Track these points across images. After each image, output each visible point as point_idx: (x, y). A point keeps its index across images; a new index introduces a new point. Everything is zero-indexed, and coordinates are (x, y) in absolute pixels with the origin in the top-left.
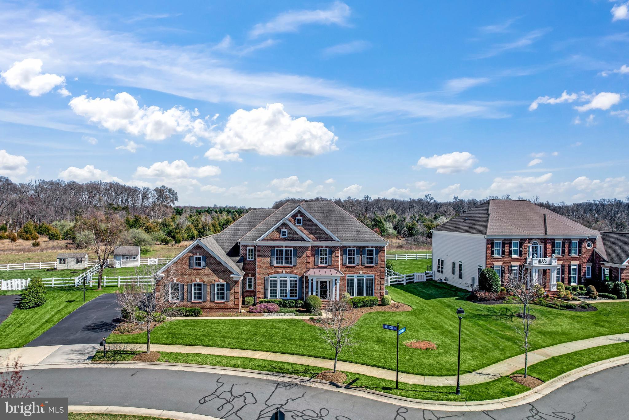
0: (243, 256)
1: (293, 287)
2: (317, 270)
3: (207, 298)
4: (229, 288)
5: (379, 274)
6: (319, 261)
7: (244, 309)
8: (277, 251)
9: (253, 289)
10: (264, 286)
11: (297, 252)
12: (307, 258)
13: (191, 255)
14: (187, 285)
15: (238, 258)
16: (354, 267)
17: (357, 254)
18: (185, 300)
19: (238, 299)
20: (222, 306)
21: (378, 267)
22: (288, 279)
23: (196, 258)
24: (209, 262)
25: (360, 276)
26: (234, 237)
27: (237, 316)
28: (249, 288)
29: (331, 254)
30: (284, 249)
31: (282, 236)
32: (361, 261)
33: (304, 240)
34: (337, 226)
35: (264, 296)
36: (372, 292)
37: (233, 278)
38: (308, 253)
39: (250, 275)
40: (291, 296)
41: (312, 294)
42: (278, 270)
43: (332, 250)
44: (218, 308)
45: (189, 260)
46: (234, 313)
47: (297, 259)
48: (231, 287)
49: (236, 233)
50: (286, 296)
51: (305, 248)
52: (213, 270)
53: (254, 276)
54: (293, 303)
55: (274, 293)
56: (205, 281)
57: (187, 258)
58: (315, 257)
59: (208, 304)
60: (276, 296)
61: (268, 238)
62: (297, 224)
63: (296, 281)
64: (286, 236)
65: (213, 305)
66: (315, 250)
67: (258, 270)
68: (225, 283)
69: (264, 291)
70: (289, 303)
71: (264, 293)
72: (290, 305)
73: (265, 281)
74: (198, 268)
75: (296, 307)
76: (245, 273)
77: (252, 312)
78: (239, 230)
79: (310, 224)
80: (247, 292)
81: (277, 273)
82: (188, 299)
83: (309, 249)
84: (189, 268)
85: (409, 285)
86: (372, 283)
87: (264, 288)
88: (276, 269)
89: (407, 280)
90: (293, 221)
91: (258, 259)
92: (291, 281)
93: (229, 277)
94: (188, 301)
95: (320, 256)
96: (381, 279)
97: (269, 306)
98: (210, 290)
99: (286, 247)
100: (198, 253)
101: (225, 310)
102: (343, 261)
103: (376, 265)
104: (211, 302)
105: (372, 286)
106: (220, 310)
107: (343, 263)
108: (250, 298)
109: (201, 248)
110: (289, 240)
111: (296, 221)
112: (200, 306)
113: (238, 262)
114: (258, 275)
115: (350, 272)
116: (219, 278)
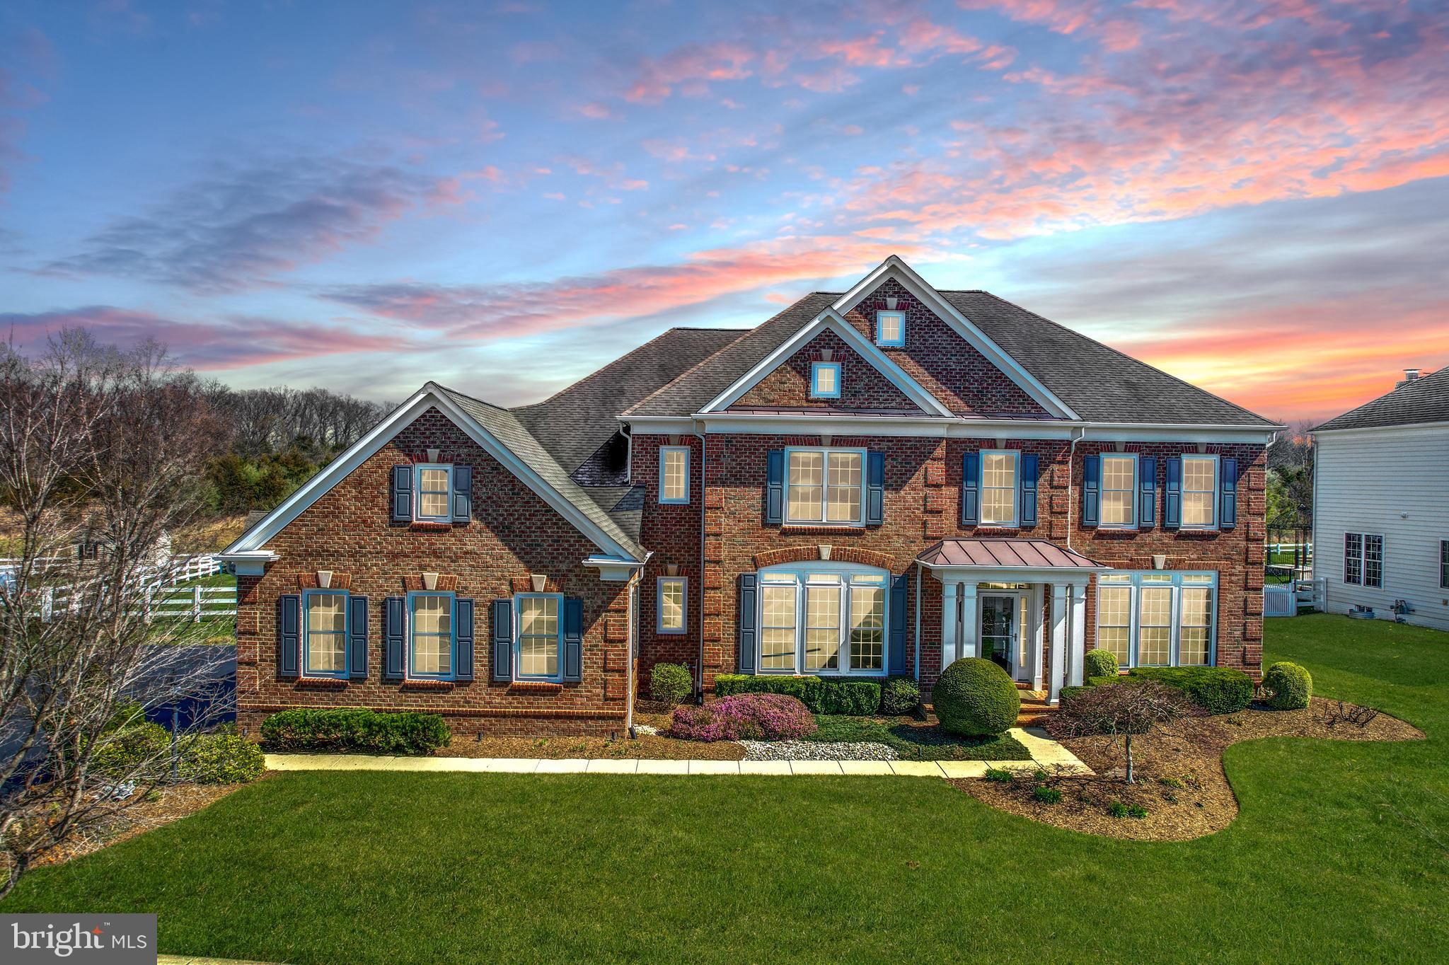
0: (640, 486)
1: (867, 622)
2: (973, 546)
3: (476, 665)
4: (581, 619)
5: (1239, 568)
7: (644, 717)
8: (795, 458)
9: (683, 630)
10: (738, 616)
11: (882, 467)
12: (929, 491)
13: (400, 458)
14: (383, 604)
15: (620, 492)
16: (1132, 536)
17: (1142, 481)
18: (374, 675)
19: (622, 672)
20: (544, 705)
22: (843, 587)
24: (483, 492)
25: (1158, 578)
27: (618, 755)
28: (667, 624)
30: (826, 451)
31: (815, 394)
35: (737, 660)
36: (1207, 646)
37: (596, 570)
38: (936, 470)
39: (672, 568)
40: (855, 664)
42: (800, 544)
43: (1039, 458)
44: (526, 716)
45: (392, 484)
46: (601, 742)
47: (885, 493)
48: (589, 616)
50: (833, 663)
51: (919, 450)
52: (503, 531)
53: (691, 570)
54: (870, 693)
56: (464, 583)
57: (381, 475)
58: (961, 490)
59: (482, 697)
60: (789, 663)
61: (754, 402)
63: (880, 594)
64: (836, 394)
65: (499, 701)
66: (962, 458)
67: (708, 544)
68: (560, 596)
69: (737, 638)
70: (852, 694)
71: (737, 646)
72: (856, 701)
73: (738, 593)
74: (431, 520)
75: (882, 711)
76: (649, 555)
77: (688, 737)
79: (942, 339)
80: (659, 642)
81: (796, 557)
82: (384, 668)
83: (940, 452)
84: (394, 523)
86: (1208, 607)
87: (737, 624)
88: (790, 539)
90: (863, 326)
91: (712, 495)
92: (857, 594)
93: (581, 566)
94: (385, 681)
96: (1246, 588)
97: (768, 704)
98: (491, 627)
99: (837, 440)
100: (433, 453)
101: (558, 723)
102: (1081, 510)
103: (1228, 530)
104: (492, 683)
105: (1208, 619)
106: (539, 723)
107: (1081, 518)
108: (673, 668)
109: (448, 425)
110: (847, 410)
111: (879, 328)
112: (441, 703)
113: (619, 507)
114: (710, 567)
115: (1112, 555)
116: (531, 568)
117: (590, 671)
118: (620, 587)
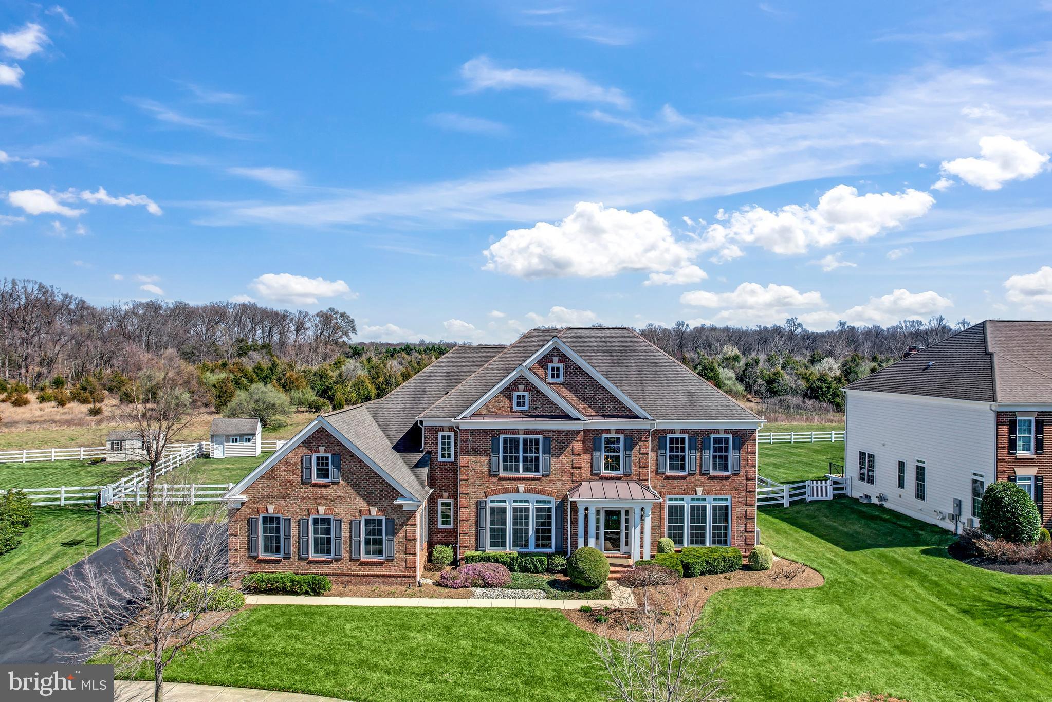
0: (429, 453)
1: (543, 524)
2: (597, 485)
3: (344, 551)
4: (394, 529)
5: (742, 494)
6: (603, 462)
7: (429, 574)
8: (505, 441)
9: (451, 526)
10: (477, 521)
11: (550, 445)
12: (575, 458)
13: (306, 451)
14: (299, 522)
15: (417, 457)
16: (684, 478)
17: (690, 449)
18: (294, 556)
19: (414, 554)
20: (377, 571)
21: (741, 480)
22: (531, 506)
23: (318, 458)
24: (346, 468)
25: (698, 500)
26: (413, 408)
27: (411, 596)
28: (443, 523)
29: (629, 447)
30: (521, 437)
31: (515, 408)
32: (701, 464)
33: (568, 417)
34: (642, 383)
35: (477, 544)
36: (726, 535)
37: (401, 506)
38: (578, 446)
39: (445, 495)
40: (537, 546)
41: (586, 544)
42: (508, 485)
43: (633, 439)
44: (368, 576)
45: (302, 463)
46: (404, 588)
47: (552, 459)
48: (398, 527)
49: (419, 399)
50: (526, 545)
51: (569, 436)
52: (355, 486)
53: (455, 496)
54: (542, 562)
55: (498, 537)
56: (338, 512)
57: (297, 460)
58: (592, 456)
59: (346, 566)
60: (504, 545)
61: (484, 413)
62: (550, 380)
63: (549, 510)
64: (526, 408)
65: (356, 569)
66: (592, 439)
67: (462, 484)
68: (384, 518)
69: (477, 532)
70: (533, 563)
71: (477, 536)
72: (535, 566)
73: (477, 509)
74: (321, 481)
75: (549, 571)
76: (431, 491)
77: (446, 586)
78: (424, 391)
79: (581, 378)
80: (439, 533)
81: (506, 491)
82: (299, 552)
83: (580, 437)
84: (303, 483)
85: (796, 508)
86: (726, 514)
87: (477, 525)
88: (503, 482)
89: (791, 496)
90: (541, 372)
91: (463, 460)
92: (538, 510)
93: (392, 503)
94: (300, 558)
95: (603, 454)
96: (746, 505)
97: (487, 569)
98: (351, 532)
99: (527, 432)
100: (322, 449)
101: (383, 579)
102: (657, 464)
103: (736, 474)
104: (351, 560)
105: (726, 520)
106: (374, 579)
107: (657, 468)
108: (444, 548)
109: (329, 435)
110: (532, 416)
111: (549, 372)
112: (327, 569)
113: (417, 466)
114: (463, 496)
115: (674, 488)
116: (369, 504)
117: (398, 554)
118: (412, 514)
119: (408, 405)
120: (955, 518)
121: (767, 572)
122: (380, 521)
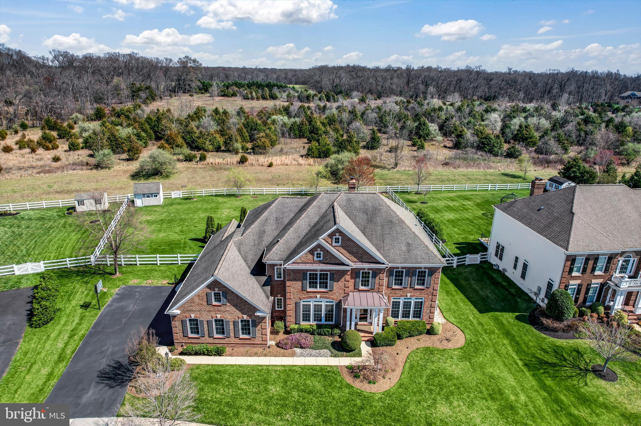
0: (270, 276)
1: (329, 311)
2: (357, 294)
3: (231, 333)
4: (256, 324)
5: (430, 296)
6: (360, 283)
8: (310, 274)
9: (282, 309)
10: (296, 310)
11: (333, 276)
12: (346, 282)
13: (208, 291)
15: (264, 278)
16: (401, 289)
17: (406, 276)
18: (206, 336)
19: (266, 335)
20: (248, 342)
21: (431, 290)
22: (323, 304)
23: (215, 293)
24: (230, 298)
25: (408, 299)
26: (259, 244)
27: (266, 356)
28: (278, 308)
29: (374, 276)
30: (319, 273)
31: (316, 259)
32: (411, 283)
33: (343, 264)
35: (296, 320)
36: (420, 314)
37: (259, 315)
38: (348, 277)
39: (279, 295)
40: (326, 320)
42: (312, 295)
43: (376, 273)
44: (244, 344)
45: (207, 296)
46: (262, 351)
47: (334, 283)
49: (262, 237)
50: (321, 320)
51: (344, 273)
52: (235, 306)
53: (284, 296)
54: (328, 331)
55: (306, 317)
56: (227, 317)
57: (204, 294)
58: (355, 281)
59: (232, 340)
60: (309, 320)
61: (300, 262)
62: (334, 244)
63: (332, 305)
64: (321, 259)
65: (237, 341)
66: (355, 273)
67: (287, 288)
68: (250, 320)
69: (296, 315)
70: (324, 331)
71: (296, 317)
72: (325, 333)
73: (296, 306)
74: (217, 303)
75: (331, 335)
76: (273, 297)
77: (282, 348)
78: (264, 231)
79: (351, 244)
80: (276, 313)
81: (311, 297)
82: (209, 334)
83: (349, 273)
84: (208, 304)
86: (421, 305)
87: (296, 312)
88: (309, 293)
89: (458, 262)
90: (329, 240)
91: (288, 283)
92: (326, 305)
93: (254, 314)
94: (209, 337)
95: (361, 279)
96: (432, 301)
98: (234, 326)
99: (321, 271)
100: (216, 289)
101: (251, 345)
102: (388, 283)
103: (428, 288)
104: (235, 337)
105: (421, 308)
106: (247, 345)
107: (388, 285)
108: (280, 323)
109: (220, 283)
110: (324, 263)
111: (334, 240)
112: (223, 341)
113: (264, 285)
114: (288, 299)
115: (396, 294)
116: (243, 313)
117: (258, 334)
118: (264, 318)
119: (256, 242)
120: (537, 294)
121: (438, 337)
122: (248, 321)
